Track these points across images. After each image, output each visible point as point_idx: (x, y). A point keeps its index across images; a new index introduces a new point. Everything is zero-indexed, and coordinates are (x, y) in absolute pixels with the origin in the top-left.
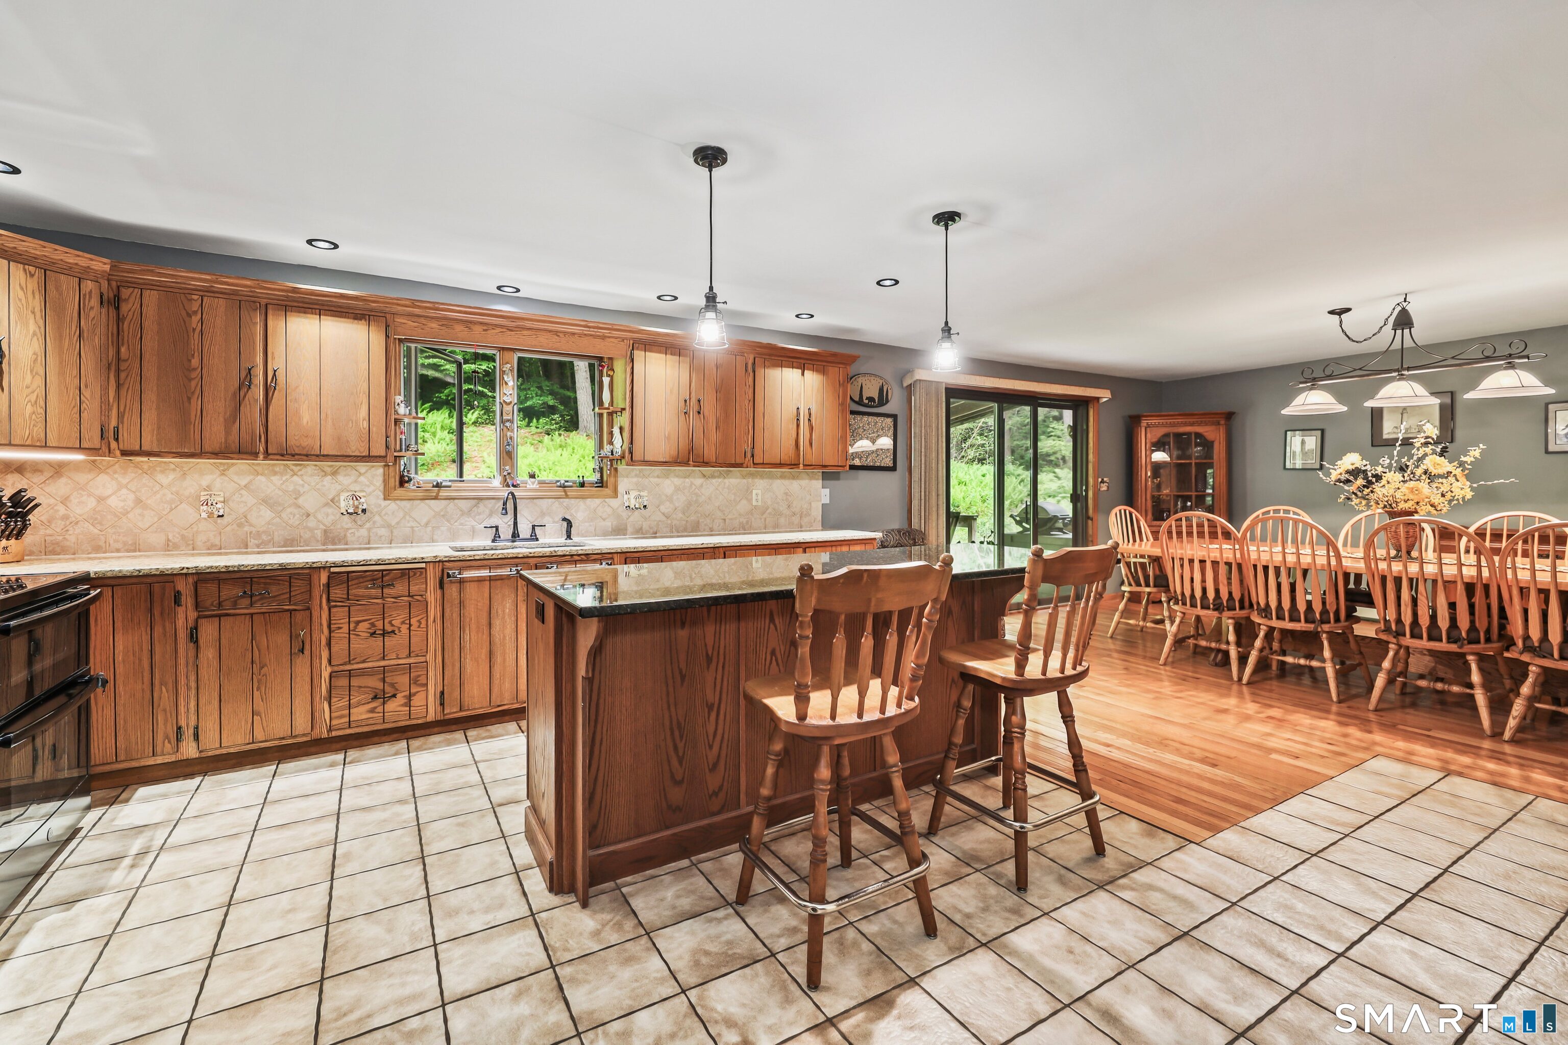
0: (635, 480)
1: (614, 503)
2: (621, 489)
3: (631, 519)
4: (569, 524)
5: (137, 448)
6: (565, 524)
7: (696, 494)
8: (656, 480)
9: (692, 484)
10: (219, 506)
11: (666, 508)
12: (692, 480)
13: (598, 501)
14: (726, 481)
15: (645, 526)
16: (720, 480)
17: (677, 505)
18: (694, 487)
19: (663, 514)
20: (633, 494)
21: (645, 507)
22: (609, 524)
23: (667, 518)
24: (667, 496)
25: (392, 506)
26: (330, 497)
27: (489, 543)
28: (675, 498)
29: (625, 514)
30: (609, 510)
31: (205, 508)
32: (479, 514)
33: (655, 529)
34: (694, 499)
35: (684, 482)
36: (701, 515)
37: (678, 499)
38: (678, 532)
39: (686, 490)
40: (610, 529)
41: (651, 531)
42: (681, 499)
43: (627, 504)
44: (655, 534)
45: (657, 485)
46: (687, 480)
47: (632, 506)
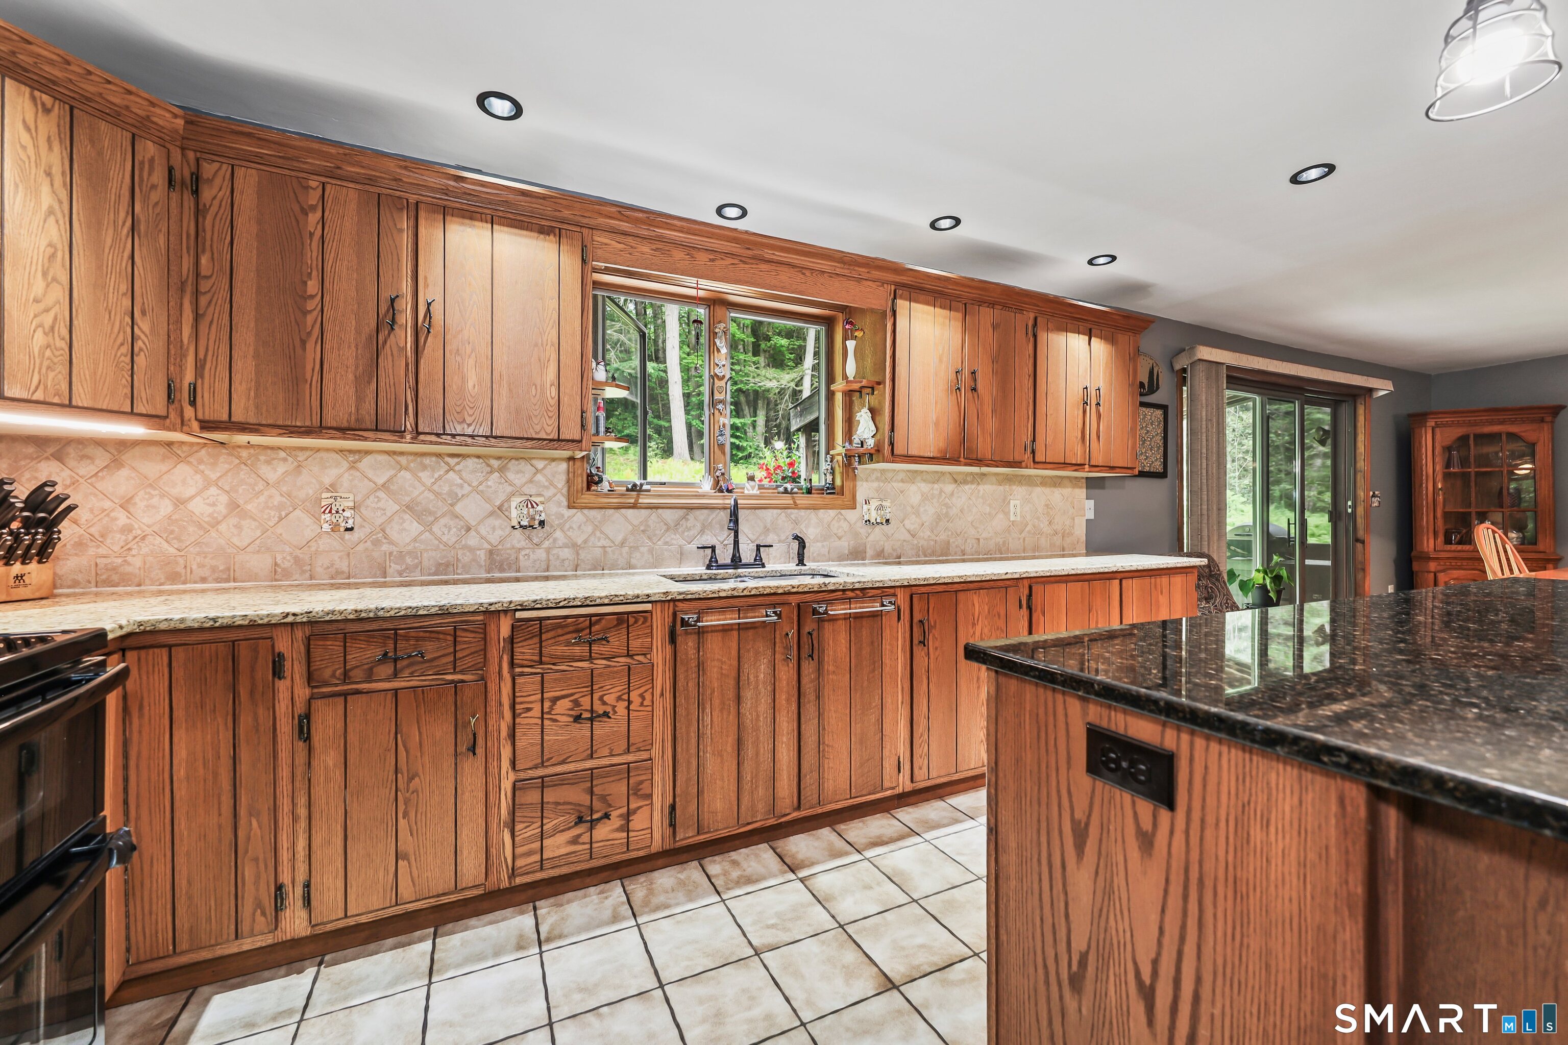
0: (875, 484)
1: (851, 515)
2: (860, 498)
3: (871, 538)
4: (802, 544)
5: (225, 417)
6: (795, 545)
7: (946, 505)
8: (901, 484)
9: (941, 491)
10: (347, 514)
11: (911, 523)
12: (941, 485)
13: (832, 513)
14: (981, 487)
15: (888, 549)
16: (973, 486)
17: (924, 519)
19: (909, 531)
20: (874, 504)
21: (887, 521)
22: (846, 544)
23: (913, 536)
24: (913, 507)
25: (578, 516)
26: (498, 503)
27: (701, 570)
28: (922, 509)
29: (863, 530)
30: (845, 525)
31: (327, 516)
32: (689, 529)
33: (899, 551)
34: (944, 511)
35: (932, 489)
36: (952, 534)
37: (925, 510)
38: (926, 556)
39: (935, 500)
40: (846, 552)
41: (895, 554)
42: (929, 511)
43: (866, 518)
44: (900, 557)
45: (902, 492)
46: (936, 486)
47: (873, 520)
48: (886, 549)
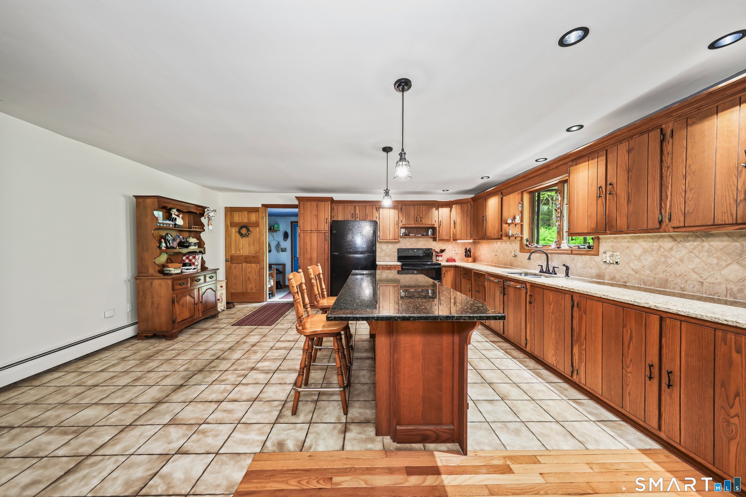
0: (611, 244)
1: (596, 258)
2: (601, 250)
3: (608, 270)
4: (567, 268)
6: (565, 268)
7: (665, 256)
8: (627, 244)
11: (636, 265)
13: (588, 257)
15: (618, 277)
16: (695, 244)
17: (645, 263)
18: (662, 250)
19: (633, 269)
21: (617, 263)
22: (594, 272)
23: (637, 273)
24: (635, 256)
25: (521, 254)
26: (511, 251)
28: (643, 258)
29: (604, 266)
30: (594, 263)
33: (626, 280)
34: (663, 260)
35: (652, 246)
36: (671, 275)
37: (645, 259)
38: (645, 285)
39: (654, 253)
40: (595, 275)
41: (622, 280)
42: (649, 260)
43: (604, 260)
44: (626, 283)
45: (628, 248)
46: (655, 244)
47: (608, 262)
48: (617, 277)
